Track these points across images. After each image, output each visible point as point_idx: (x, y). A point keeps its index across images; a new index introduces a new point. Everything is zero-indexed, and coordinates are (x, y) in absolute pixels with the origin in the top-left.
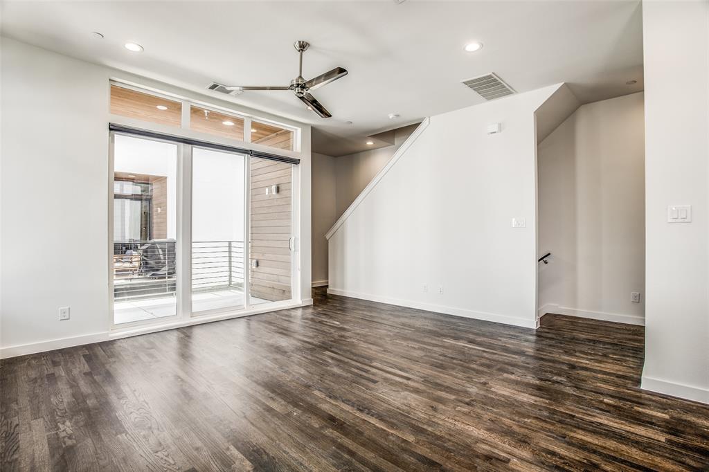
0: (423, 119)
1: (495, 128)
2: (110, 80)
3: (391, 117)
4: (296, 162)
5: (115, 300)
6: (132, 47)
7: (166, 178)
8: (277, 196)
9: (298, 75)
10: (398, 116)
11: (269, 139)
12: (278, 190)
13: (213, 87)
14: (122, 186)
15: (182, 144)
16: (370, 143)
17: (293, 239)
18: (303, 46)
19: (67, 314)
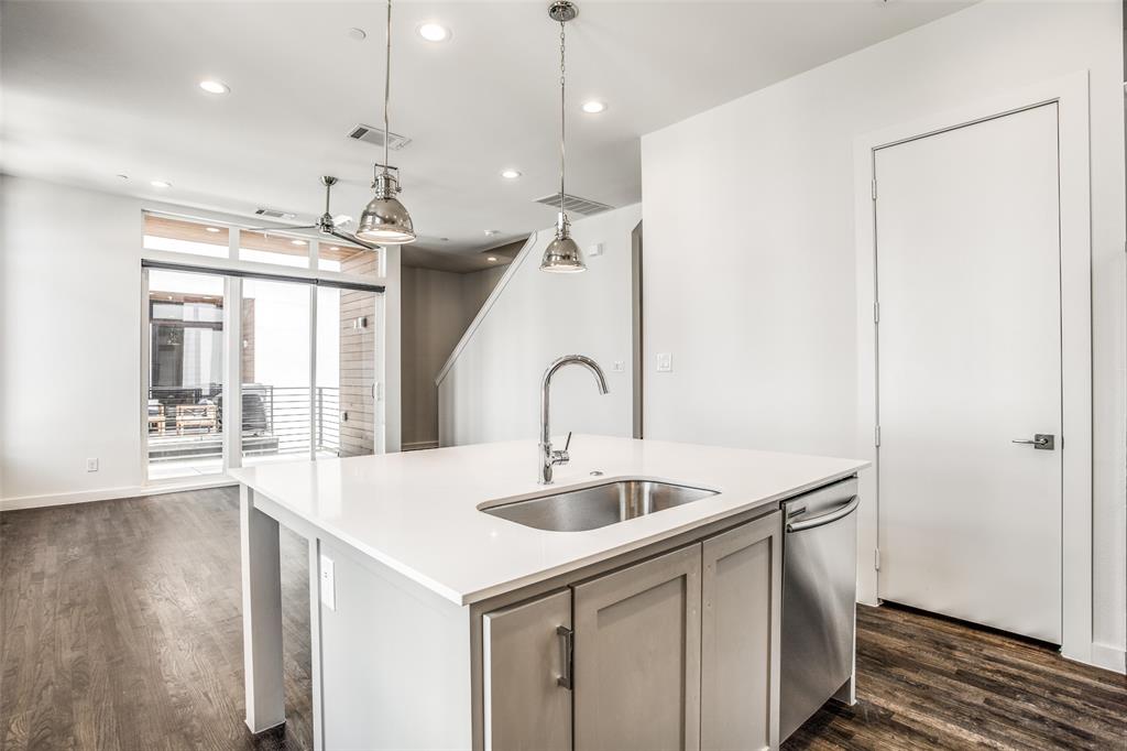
0: (530, 234)
1: (595, 252)
2: (143, 211)
3: (487, 233)
4: (381, 289)
5: (151, 462)
6: (159, 184)
7: (253, 300)
8: (364, 330)
9: (325, 212)
10: (495, 232)
11: (357, 257)
12: (365, 323)
13: (260, 212)
14: (196, 311)
15: (229, 277)
16: (492, 259)
17: (376, 384)
18: (330, 181)
19: (95, 466)
